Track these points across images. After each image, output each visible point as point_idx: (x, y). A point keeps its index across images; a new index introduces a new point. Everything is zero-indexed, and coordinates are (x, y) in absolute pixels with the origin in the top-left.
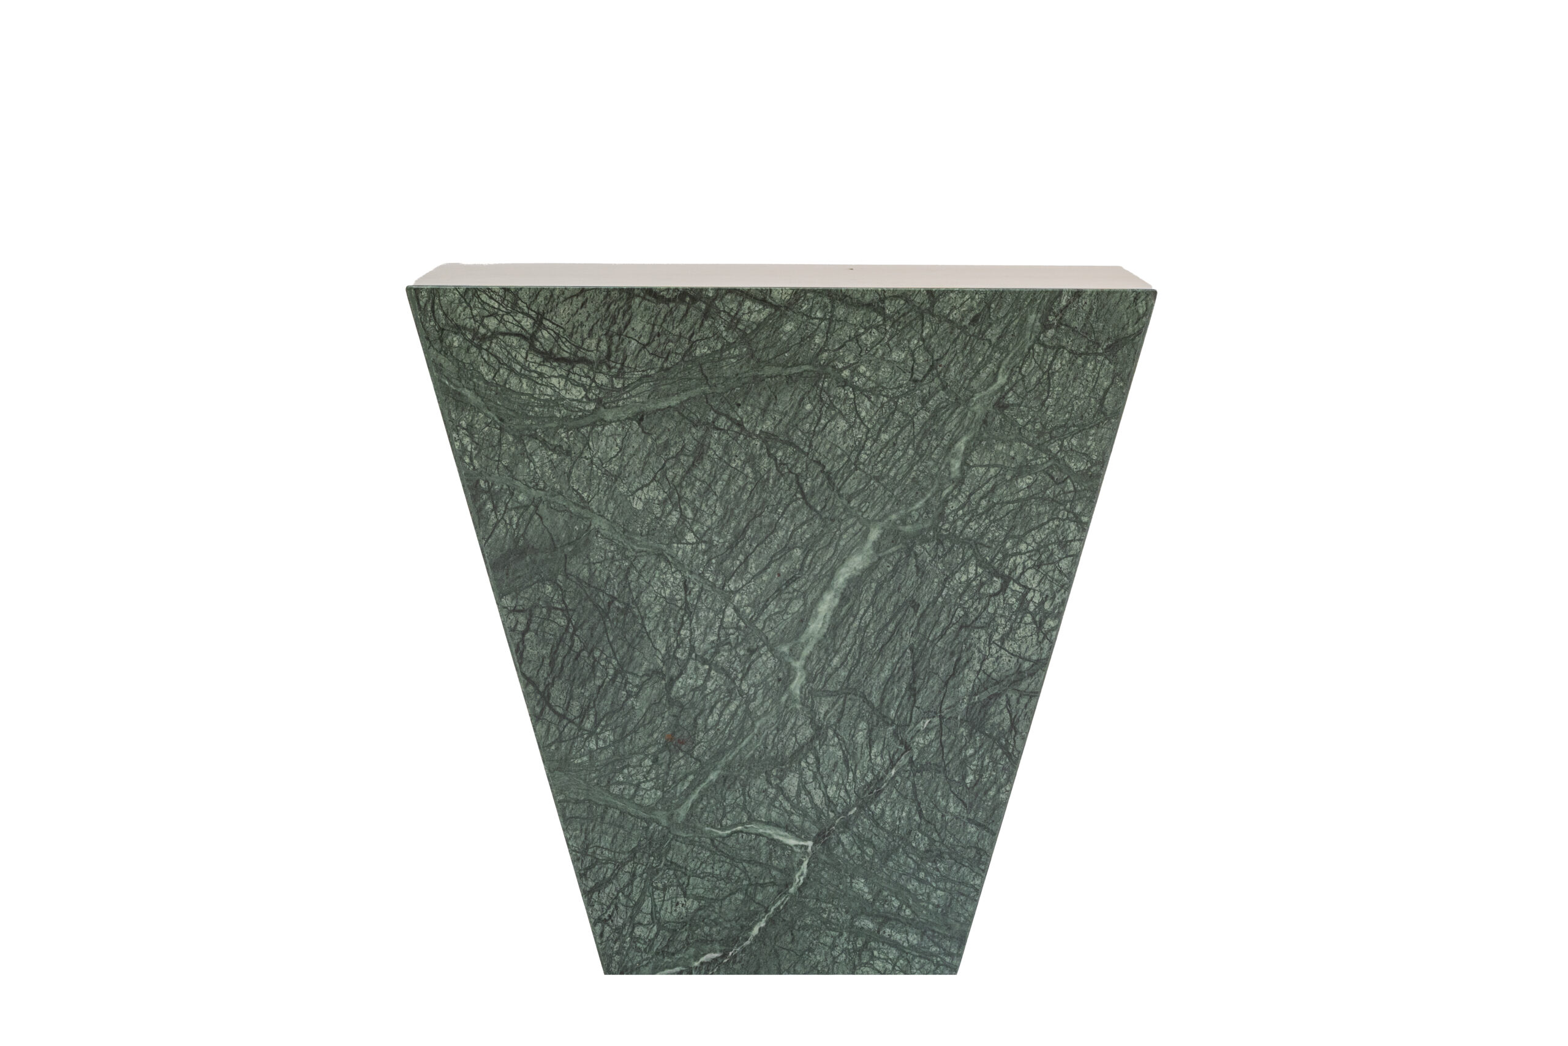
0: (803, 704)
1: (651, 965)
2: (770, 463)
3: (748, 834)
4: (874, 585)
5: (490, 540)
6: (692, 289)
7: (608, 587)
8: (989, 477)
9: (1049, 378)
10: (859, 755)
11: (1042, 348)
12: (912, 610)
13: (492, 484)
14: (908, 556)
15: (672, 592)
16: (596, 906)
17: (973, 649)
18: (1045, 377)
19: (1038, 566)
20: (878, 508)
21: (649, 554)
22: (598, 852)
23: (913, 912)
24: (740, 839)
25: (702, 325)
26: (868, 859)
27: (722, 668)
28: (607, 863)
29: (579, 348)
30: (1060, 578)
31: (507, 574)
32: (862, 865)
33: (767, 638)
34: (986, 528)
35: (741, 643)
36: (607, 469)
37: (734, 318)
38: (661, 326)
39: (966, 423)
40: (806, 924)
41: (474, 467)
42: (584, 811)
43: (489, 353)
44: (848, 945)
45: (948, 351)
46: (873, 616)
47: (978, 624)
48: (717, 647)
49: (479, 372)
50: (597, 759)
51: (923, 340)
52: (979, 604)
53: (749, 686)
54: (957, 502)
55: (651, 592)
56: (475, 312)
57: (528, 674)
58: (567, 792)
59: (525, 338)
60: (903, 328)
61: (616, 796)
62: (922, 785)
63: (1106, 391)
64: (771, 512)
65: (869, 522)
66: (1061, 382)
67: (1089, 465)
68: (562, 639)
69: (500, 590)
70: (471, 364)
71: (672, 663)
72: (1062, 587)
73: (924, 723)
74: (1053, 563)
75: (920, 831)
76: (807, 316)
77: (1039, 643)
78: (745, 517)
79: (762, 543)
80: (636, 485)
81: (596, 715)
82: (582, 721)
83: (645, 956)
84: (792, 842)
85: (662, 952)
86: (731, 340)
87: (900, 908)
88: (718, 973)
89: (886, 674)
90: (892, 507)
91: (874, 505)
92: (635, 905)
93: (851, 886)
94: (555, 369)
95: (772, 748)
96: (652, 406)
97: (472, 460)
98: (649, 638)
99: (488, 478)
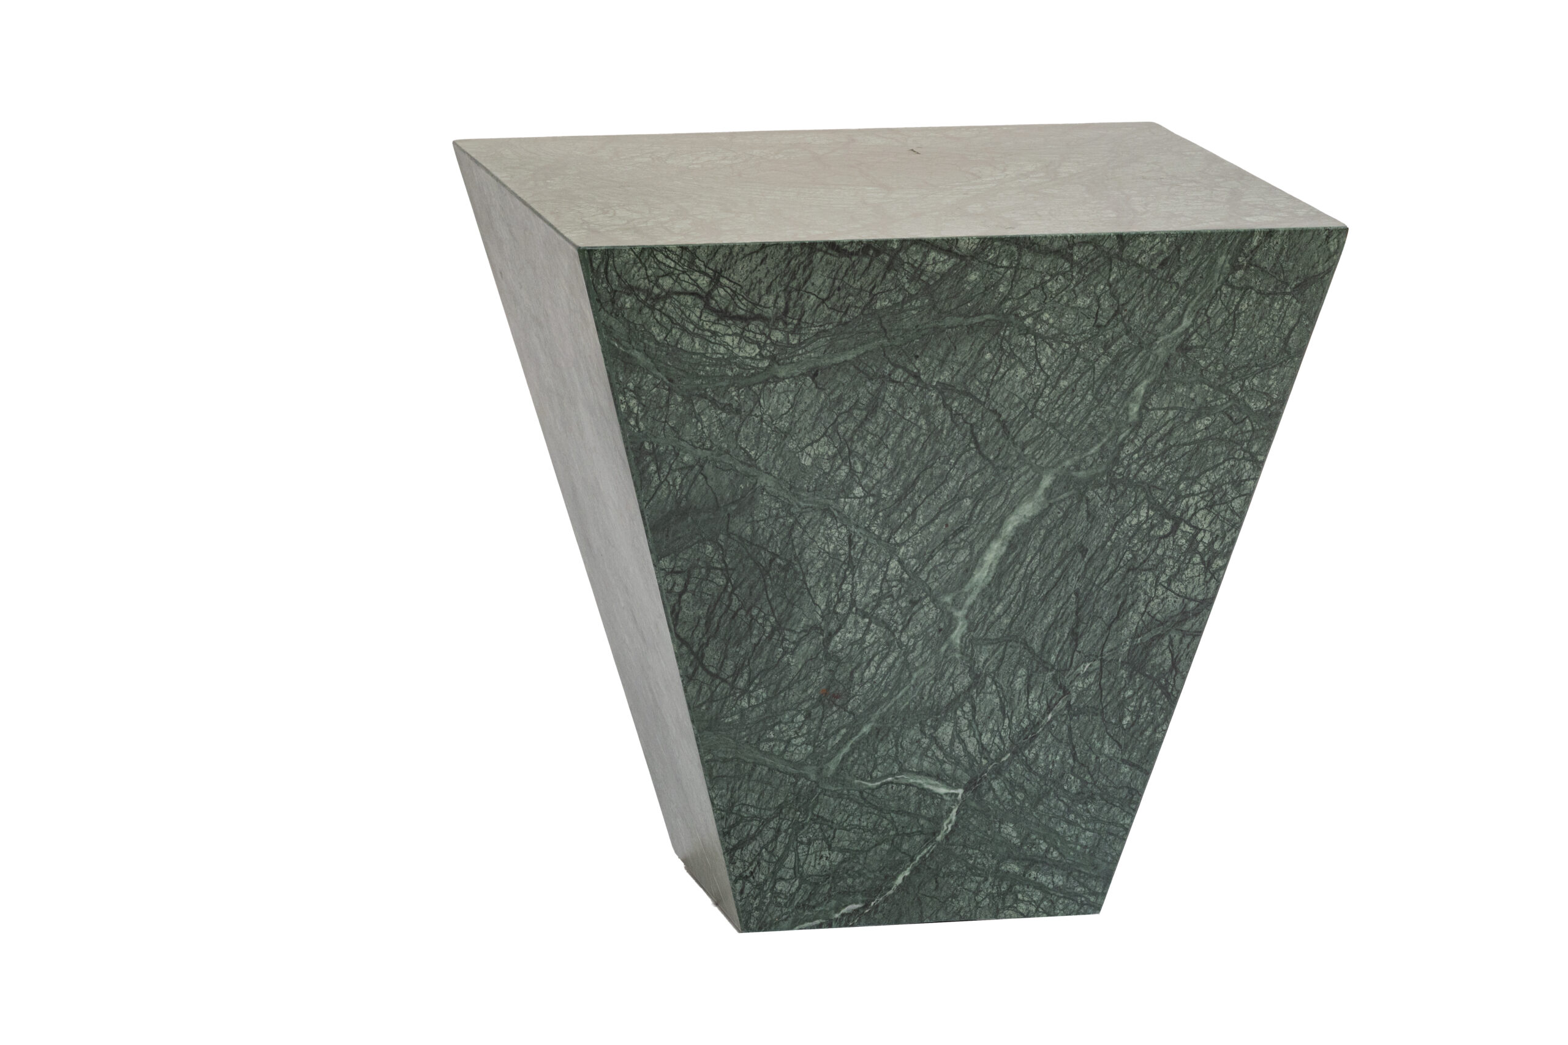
0: (962, 653)
1: (790, 919)
2: (944, 414)
3: (898, 784)
4: (1042, 532)
5: (651, 504)
6: (876, 241)
7: (770, 544)
8: (1167, 420)
9: (1234, 319)
10: (1016, 701)
11: (1229, 289)
12: (1079, 555)
13: (657, 446)
14: (1080, 501)
15: (835, 547)
16: (738, 864)
17: (1139, 591)
18: (1231, 318)
19: (1209, 507)
20: (1052, 455)
21: (814, 509)
22: (744, 809)
23: (1060, 854)
24: (890, 791)
25: (884, 277)
26: (1018, 803)
27: (883, 621)
28: (752, 820)
29: (755, 305)
30: (1232, 517)
31: (667, 536)
32: (1012, 810)
33: (930, 589)
34: (1161, 471)
35: (903, 596)
36: (777, 426)
37: (917, 269)
38: (842, 279)
39: (1148, 366)
40: (951, 871)
41: (639, 429)
42: (731, 770)
43: (661, 313)
44: (993, 889)
45: (1134, 296)
46: (1040, 563)
47: (1146, 566)
48: (878, 600)
49: (651, 333)
50: (748, 717)
51: (1110, 286)
52: (1148, 546)
53: (909, 638)
54: (1132, 446)
55: (814, 548)
56: (650, 272)
57: (682, 635)
58: (715, 752)
59: (700, 297)
60: (1090, 274)
61: (765, 753)
62: (1078, 728)
63: (1292, 330)
64: (942, 463)
65: (1043, 469)
66: (1247, 322)
67: (1269, 404)
68: (719, 599)
69: (658, 552)
70: (643, 325)
71: (832, 618)
72: (1233, 526)
73: (1084, 666)
74: (1226, 503)
75: (1073, 774)
76: (993, 265)
77: (1206, 582)
78: (916, 469)
79: (933, 493)
80: (807, 441)
81: (750, 674)
82: (735, 680)
83: (785, 910)
84: (942, 790)
85: (803, 906)
86: (913, 292)
87: (1047, 851)
88: (859, 924)
89: (1050, 619)
90: (1067, 453)
91: (1048, 452)
92: (778, 861)
93: (1000, 832)
94: (729, 327)
95: (928, 698)
96: (827, 361)
97: (637, 423)
98: (810, 594)
99: (653, 439)
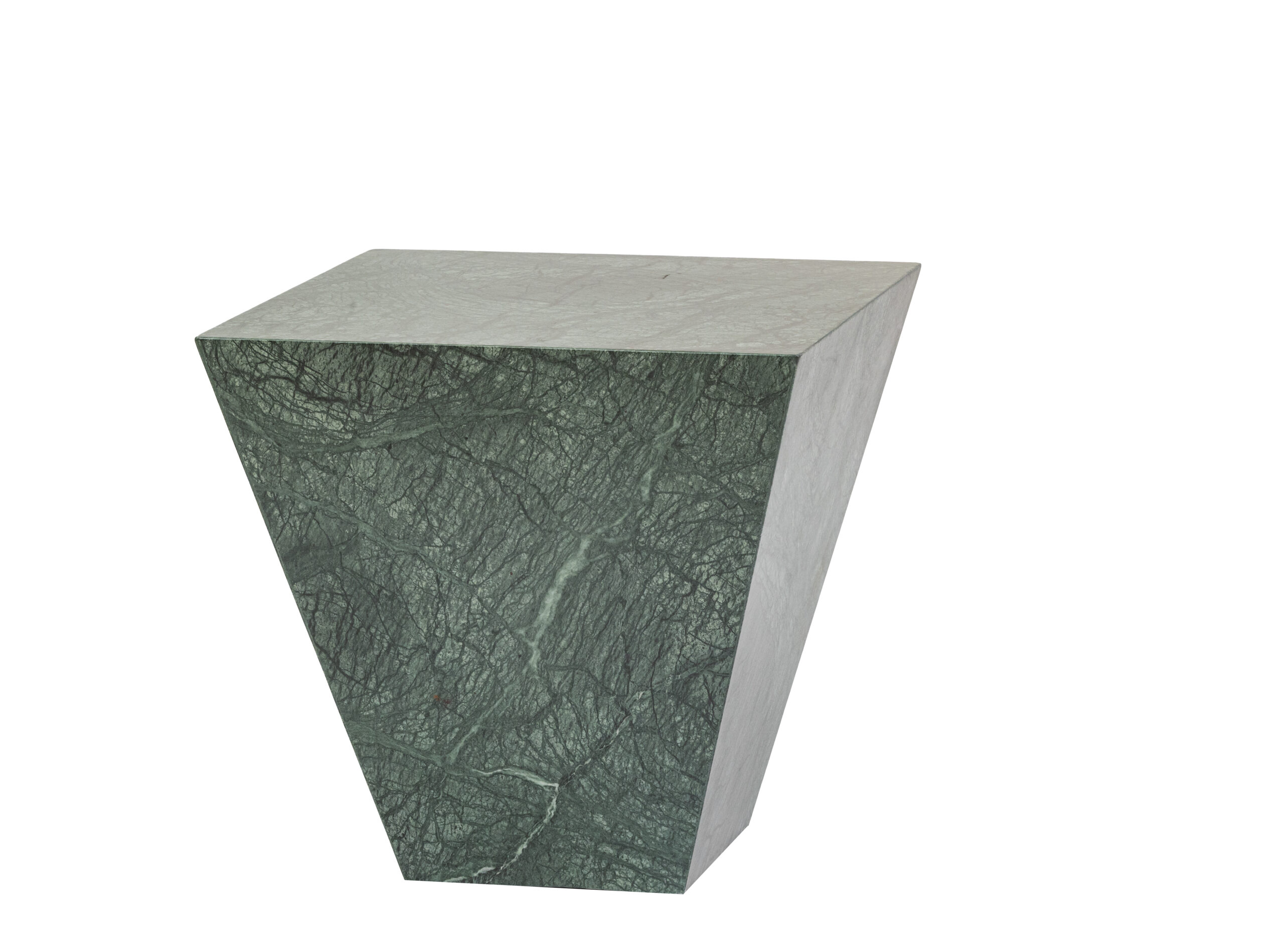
0: (540, 676)
1: (440, 874)
2: (495, 485)
3: (507, 775)
4: (588, 584)
5: (280, 539)
6: (420, 346)
7: (376, 578)
8: (673, 502)
9: (715, 424)
10: (589, 718)
11: (707, 400)
12: (621, 605)
13: (277, 495)
14: (614, 562)
15: (427, 584)
16: (392, 827)
17: (672, 637)
18: (712, 423)
19: (719, 574)
20: (586, 523)
21: (406, 553)
22: (389, 784)
23: (644, 842)
24: (501, 780)
25: (431, 374)
26: (604, 799)
27: (473, 645)
28: (397, 793)
29: (335, 390)
30: (739, 583)
31: (296, 566)
32: (600, 804)
33: (507, 623)
34: (675, 542)
35: (486, 627)
36: (367, 485)
37: (455, 369)
38: (398, 374)
39: (651, 458)
40: (559, 848)
41: (262, 481)
42: (375, 753)
43: (264, 392)
44: (595, 865)
45: (630, 400)
46: (590, 609)
48: (468, 628)
49: (258, 407)
50: (381, 713)
51: (610, 391)
52: (674, 602)
53: (497, 660)
54: (649, 521)
55: (411, 583)
56: (250, 360)
57: (320, 645)
58: (361, 738)
59: (291, 381)
60: (593, 381)
61: (399, 742)
62: (642, 743)
63: (763, 436)
64: (500, 524)
65: (580, 534)
66: (725, 428)
67: (754, 495)
68: (344, 618)
69: (293, 578)
70: (251, 400)
71: (433, 640)
72: (741, 591)
73: (639, 694)
74: (732, 572)
75: (644, 779)
76: (514, 369)
77: (726, 635)
78: (480, 527)
79: (496, 547)
80: (391, 499)
81: (377, 678)
82: (366, 683)
83: (434, 867)
84: (542, 783)
85: (447, 864)
86: (455, 387)
87: (633, 839)
88: (493, 883)
89: (604, 655)
90: (597, 523)
91: (582, 521)
92: (423, 827)
93: (593, 820)
94: (317, 405)
95: (519, 709)
96: (397, 437)
97: (259, 475)
98: (413, 619)
99: (273, 490)
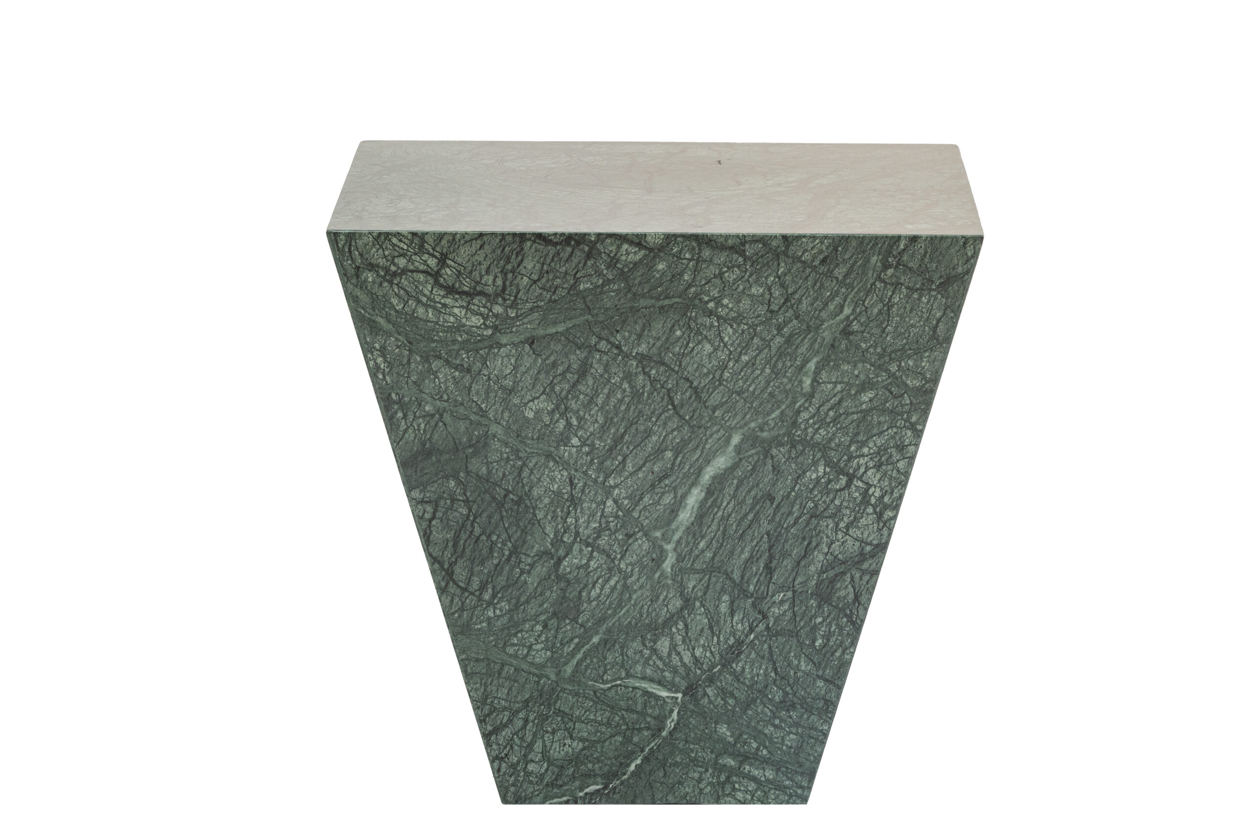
0: (674, 580)
1: (542, 795)
2: (644, 380)
3: (626, 687)
4: (735, 482)
5: (401, 443)
6: (576, 234)
7: (503, 482)
8: (836, 392)
9: (888, 310)
10: (722, 622)
11: (882, 284)
12: (768, 502)
13: (403, 397)
14: (765, 457)
15: (559, 486)
16: (494, 747)
17: (821, 534)
18: (885, 308)
19: (878, 467)
20: (739, 418)
21: (539, 455)
22: (496, 702)
23: (769, 752)
24: (619, 692)
25: (585, 264)
26: (730, 708)
27: (603, 550)
28: (503, 711)
29: (478, 283)
30: (898, 476)
31: (416, 472)
32: (725, 713)
33: (642, 525)
34: (834, 435)
35: (619, 530)
36: (503, 384)
37: (613, 258)
38: (549, 265)
39: (816, 346)
40: (677, 762)
41: (387, 382)
42: (483, 668)
43: (399, 287)
44: (713, 779)
45: (800, 287)
46: (735, 507)
47: (826, 514)
48: (599, 532)
49: (391, 303)
50: (494, 625)
51: (779, 278)
52: (827, 497)
53: (627, 565)
54: (808, 412)
55: (541, 486)
56: (387, 253)
57: (434, 555)
58: (468, 652)
59: (430, 274)
60: (761, 267)
61: (511, 656)
62: (777, 647)
63: (939, 321)
64: (646, 420)
65: (732, 429)
66: (900, 313)
67: (924, 382)
69: (410, 485)
70: (384, 296)
71: (560, 546)
72: (900, 483)
73: (779, 596)
74: (892, 463)
75: (776, 685)
76: (677, 257)
77: (879, 530)
78: (623, 424)
79: (638, 446)
80: (528, 397)
81: (494, 588)
82: (481, 594)
83: (537, 788)
84: (664, 694)
85: (551, 785)
86: (611, 277)
87: (758, 749)
88: (600, 802)
89: (746, 555)
90: (751, 417)
91: (735, 415)
92: (528, 746)
93: (716, 731)
94: (456, 300)
95: (647, 616)
96: (542, 332)
97: (384, 376)
98: (539, 524)
99: (398, 391)
